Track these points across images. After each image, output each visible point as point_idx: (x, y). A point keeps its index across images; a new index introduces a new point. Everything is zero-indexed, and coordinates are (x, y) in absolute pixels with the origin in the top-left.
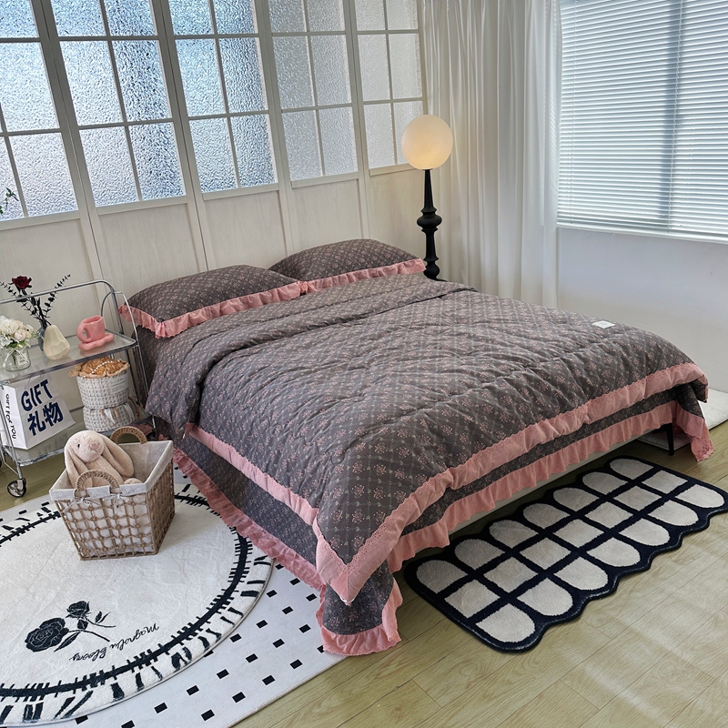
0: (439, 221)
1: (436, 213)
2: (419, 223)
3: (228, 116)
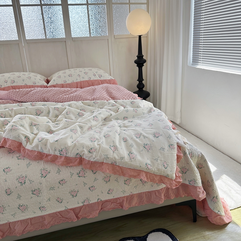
0: (145, 61)
1: (144, 57)
2: (136, 62)
3: (41, 5)
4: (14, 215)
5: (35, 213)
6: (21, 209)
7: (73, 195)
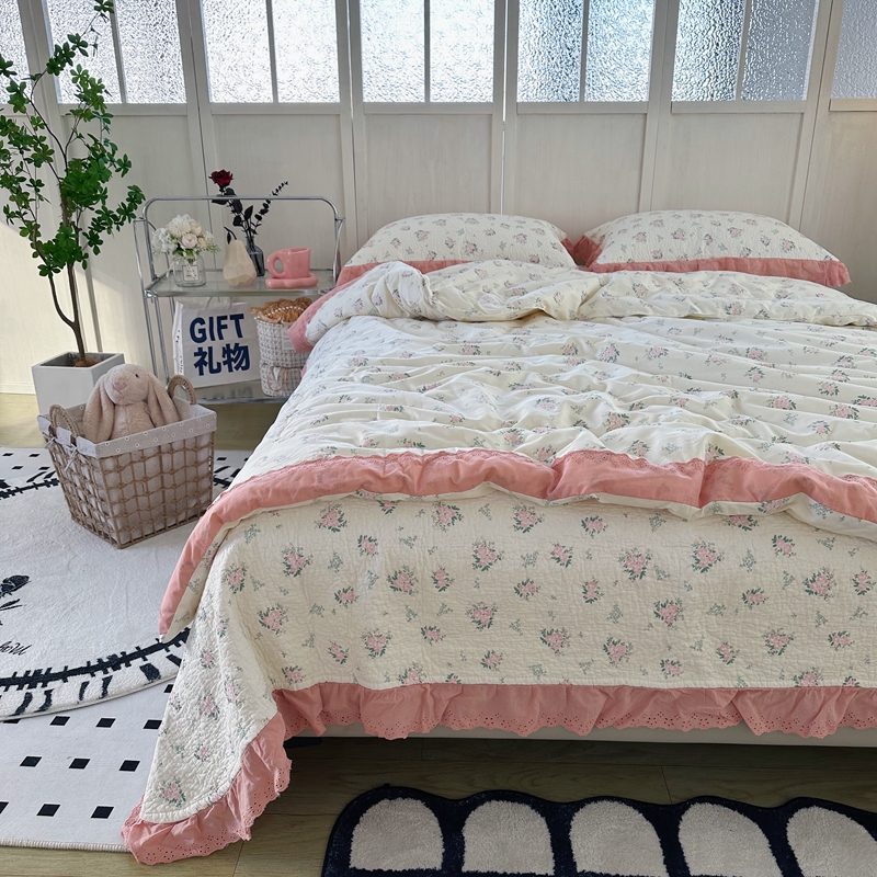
4: (585, 666)
5: (645, 673)
6: (612, 653)
7: (773, 647)
